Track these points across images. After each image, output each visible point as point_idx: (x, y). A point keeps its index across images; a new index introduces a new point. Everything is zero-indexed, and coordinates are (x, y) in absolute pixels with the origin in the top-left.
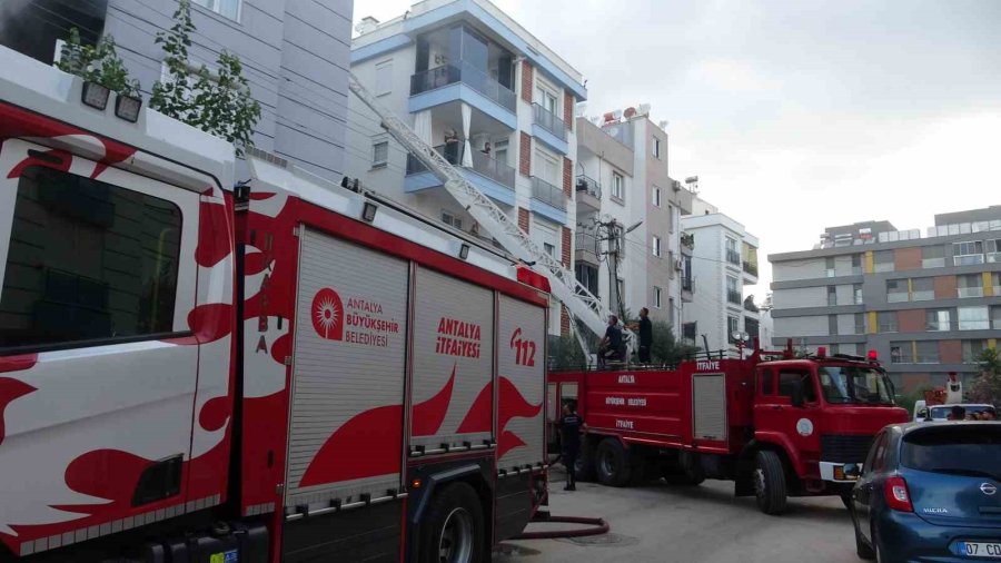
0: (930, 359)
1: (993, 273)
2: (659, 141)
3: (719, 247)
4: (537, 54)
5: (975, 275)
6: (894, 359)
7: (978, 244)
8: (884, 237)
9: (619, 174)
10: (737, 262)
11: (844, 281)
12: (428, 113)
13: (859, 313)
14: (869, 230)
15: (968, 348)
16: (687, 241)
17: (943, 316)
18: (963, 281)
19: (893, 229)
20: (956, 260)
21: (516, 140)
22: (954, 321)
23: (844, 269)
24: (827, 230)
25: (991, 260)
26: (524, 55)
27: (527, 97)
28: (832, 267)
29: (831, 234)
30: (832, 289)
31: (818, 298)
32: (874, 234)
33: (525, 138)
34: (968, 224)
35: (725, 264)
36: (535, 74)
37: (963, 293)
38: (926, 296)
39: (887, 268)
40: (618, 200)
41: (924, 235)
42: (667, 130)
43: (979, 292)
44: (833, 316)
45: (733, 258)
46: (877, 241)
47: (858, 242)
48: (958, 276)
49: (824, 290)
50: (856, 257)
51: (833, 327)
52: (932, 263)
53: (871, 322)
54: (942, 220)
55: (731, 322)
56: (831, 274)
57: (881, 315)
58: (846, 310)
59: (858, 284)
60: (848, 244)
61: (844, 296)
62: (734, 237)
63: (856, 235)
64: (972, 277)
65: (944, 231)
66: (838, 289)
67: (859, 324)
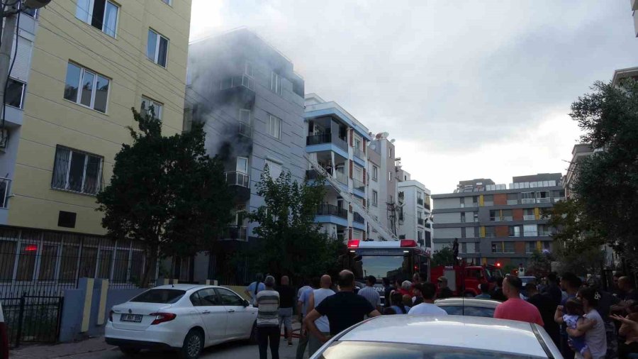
0: (511, 251)
1: (539, 208)
2: (391, 149)
3: (414, 196)
4: (355, 125)
5: (531, 209)
6: (493, 251)
7: (533, 194)
8: (488, 188)
9: (375, 167)
10: (422, 204)
11: (470, 210)
12: (315, 155)
13: (476, 227)
14: (481, 184)
15: (528, 246)
16: (401, 195)
17: (517, 229)
18: (526, 212)
19: (493, 183)
20: (523, 201)
21: (347, 164)
22: (522, 232)
23: (469, 203)
24: (460, 182)
25: (538, 202)
26: (351, 127)
27: (351, 145)
28: (463, 202)
29: (463, 185)
30: (463, 214)
31: (456, 218)
32: (484, 186)
33: (351, 161)
34: (528, 183)
35: (417, 205)
36: (354, 133)
37: (526, 217)
38: (509, 219)
39: (490, 204)
40: (375, 179)
41: (508, 188)
42: (394, 144)
43: (533, 217)
44: (463, 228)
45: (420, 201)
46: (485, 190)
47: (476, 190)
48: (524, 209)
49: (460, 214)
50: (475, 198)
51: (464, 234)
52: (512, 203)
53: (482, 231)
54: (517, 180)
55: (419, 234)
56: (462, 206)
57: (487, 228)
58: (470, 225)
59: (476, 211)
60: (471, 191)
61: (469, 218)
62: (420, 191)
63: (476, 187)
64: (530, 210)
65: (517, 186)
66: (466, 214)
67: (476, 234)
